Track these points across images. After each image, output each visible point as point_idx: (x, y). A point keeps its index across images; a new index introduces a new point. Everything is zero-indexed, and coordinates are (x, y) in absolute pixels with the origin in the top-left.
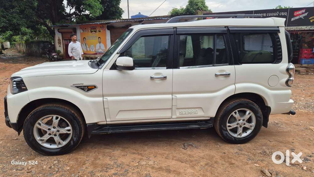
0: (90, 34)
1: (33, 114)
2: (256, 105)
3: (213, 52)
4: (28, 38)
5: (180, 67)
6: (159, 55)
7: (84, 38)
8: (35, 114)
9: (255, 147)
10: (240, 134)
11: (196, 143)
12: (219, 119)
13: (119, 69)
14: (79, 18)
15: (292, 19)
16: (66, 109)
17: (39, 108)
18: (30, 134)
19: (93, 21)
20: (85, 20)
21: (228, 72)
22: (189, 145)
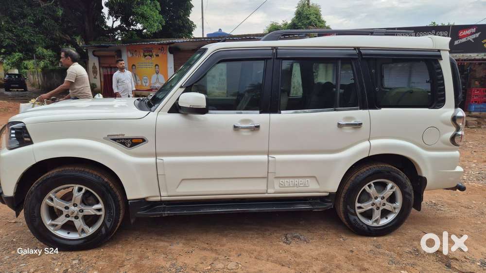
0: (143, 59)
1: (40, 182)
2: (402, 173)
3: (335, 89)
4: (47, 64)
5: (282, 111)
6: (248, 91)
7: (134, 65)
8: (44, 181)
9: (401, 242)
10: (376, 221)
11: (305, 235)
12: (343, 195)
13: (182, 112)
14: (126, 35)
15: (456, 43)
16: (96, 175)
17: (51, 173)
18: (35, 214)
19: (148, 40)
20: (136, 37)
21: (358, 121)
22: (295, 237)
